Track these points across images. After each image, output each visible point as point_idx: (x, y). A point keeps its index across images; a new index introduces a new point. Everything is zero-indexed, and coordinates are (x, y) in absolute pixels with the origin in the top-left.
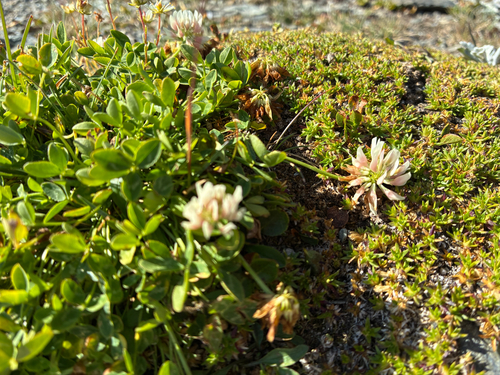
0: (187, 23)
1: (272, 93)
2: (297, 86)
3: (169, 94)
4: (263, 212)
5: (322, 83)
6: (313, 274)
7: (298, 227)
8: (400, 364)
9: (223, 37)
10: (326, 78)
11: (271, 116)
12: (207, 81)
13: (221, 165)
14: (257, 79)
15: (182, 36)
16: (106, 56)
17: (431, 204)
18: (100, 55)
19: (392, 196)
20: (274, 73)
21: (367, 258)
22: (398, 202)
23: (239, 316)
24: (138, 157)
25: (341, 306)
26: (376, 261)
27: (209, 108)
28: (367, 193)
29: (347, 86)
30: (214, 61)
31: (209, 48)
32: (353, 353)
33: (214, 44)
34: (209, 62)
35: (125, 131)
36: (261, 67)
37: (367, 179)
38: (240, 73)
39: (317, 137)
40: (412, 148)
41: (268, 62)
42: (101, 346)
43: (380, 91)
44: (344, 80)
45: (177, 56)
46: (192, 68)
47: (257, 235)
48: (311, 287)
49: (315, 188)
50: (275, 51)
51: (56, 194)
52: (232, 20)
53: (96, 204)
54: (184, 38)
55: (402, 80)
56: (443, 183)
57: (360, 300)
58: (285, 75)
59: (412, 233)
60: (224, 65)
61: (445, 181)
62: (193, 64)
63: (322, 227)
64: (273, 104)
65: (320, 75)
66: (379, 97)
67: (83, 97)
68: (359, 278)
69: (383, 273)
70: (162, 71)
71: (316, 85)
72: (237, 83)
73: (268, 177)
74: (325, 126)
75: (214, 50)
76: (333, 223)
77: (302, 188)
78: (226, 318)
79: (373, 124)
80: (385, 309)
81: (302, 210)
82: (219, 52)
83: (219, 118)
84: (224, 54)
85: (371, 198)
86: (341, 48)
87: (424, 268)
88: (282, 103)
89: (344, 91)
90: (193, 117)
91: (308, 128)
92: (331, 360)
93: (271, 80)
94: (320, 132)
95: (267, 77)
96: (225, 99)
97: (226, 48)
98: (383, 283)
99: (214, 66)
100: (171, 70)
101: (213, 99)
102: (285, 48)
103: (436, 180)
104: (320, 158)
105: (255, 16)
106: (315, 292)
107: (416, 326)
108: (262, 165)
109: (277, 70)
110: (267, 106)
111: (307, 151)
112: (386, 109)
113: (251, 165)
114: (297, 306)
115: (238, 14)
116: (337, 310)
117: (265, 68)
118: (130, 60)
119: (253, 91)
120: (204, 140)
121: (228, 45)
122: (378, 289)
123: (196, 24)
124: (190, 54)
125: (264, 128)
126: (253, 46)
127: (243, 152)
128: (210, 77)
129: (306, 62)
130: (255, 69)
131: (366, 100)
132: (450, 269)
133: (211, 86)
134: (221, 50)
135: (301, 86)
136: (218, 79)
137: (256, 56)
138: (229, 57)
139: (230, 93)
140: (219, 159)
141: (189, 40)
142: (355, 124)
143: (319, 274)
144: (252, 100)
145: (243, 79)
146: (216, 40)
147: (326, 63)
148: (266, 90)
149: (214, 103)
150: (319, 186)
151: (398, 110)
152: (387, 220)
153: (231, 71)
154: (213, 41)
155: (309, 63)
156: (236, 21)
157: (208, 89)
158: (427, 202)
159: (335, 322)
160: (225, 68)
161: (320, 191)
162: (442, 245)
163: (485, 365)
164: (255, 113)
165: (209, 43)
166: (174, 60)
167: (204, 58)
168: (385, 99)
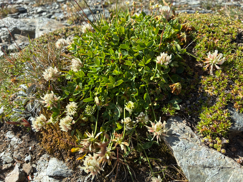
0: (165, 10)
1: (187, 34)
2: (197, 33)
3: (157, 31)
4: (177, 66)
5: (205, 33)
6: (188, 85)
7: (187, 73)
8: (207, 109)
9: (176, 15)
10: (207, 31)
11: (186, 41)
12: (168, 29)
13: (167, 51)
14: (184, 30)
15: (162, 14)
16: (139, 19)
17: (230, 71)
18: (137, 19)
19: (218, 67)
20: (190, 28)
21: (205, 83)
22: (219, 70)
23: (165, 89)
24: (148, 45)
25: (194, 94)
26: (207, 84)
27: (167, 36)
28: (210, 66)
29: (214, 34)
30: (171, 23)
31: (171, 19)
32: (195, 106)
33: (173, 17)
34: (169, 23)
35: (144, 40)
36: (186, 26)
37: (210, 62)
38: (179, 27)
39: (199, 49)
40: (230, 55)
41: (188, 25)
42: (131, 90)
43: (225, 37)
44: (213, 32)
45: (160, 21)
46: (164, 25)
47: (174, 72)
48: (187, 88)
49: (195, 64)
50: (193, 21)
51: (125, 53)
52: (183, 6)
53: (135, 57)
54: (163, 15)
55: (235, 34)
56: (237, 67)
57: (200, 94)
58: (193, 29)
59: (221, 78)
60: (174, 25)
61: (238, 66)
62: (165, 24)
63: (194, 74)
64: (187, 38)
65: (206, 30)
66: (224, 39)
67: (133, 30)
68: (201, 88)
69: (209, 87)
70: (154, 25)
71: (203, 33)
72: (177, 30)
73: (180, 57)
74: (202, 46)
75: (172, 20)
76: (198, 74)
77: (191, 63)
78: (162, 88)
79: (218, 47)
80: (207, 96)
81: (189, 68)
82: (173, 20)
83: (169, 40)
84: (175, 21)
85: (211, 67)
86: (217, 22)
87: (222, 88)
88: (191, 38)
89: (212, 36)
90: (162, 38)
91: (197, 46)
92: (188, 107)
93: (188, 30)
94: (200, 48)
95: (187, 29)
96: (172, 35)
97: (176, 19)
98: (208, 90)
99: (171, 25)
100: (157, 25)
101: (169, 34)
102: (196, 21)
103: (235, 66)
104: (198, 55)
105: (194, 5)
106: (188, 89)
107: (214, 101)
108: (179, 53)
109: (191, 27)
110: (185, 38)
111: (195, 53)
112: (226, 43)
113: (176, 53)
114: (181, 87)
115: (187, 4)
116: (193, 95)
117: (187, 27)
118: (146, 21)
119: (181, 33)
120: (164, 45)
121: (177, 18)
122: (206, 91)
123: (168, 11)
124: (164, 21)
125: (182, 44)
126: (186, 19)
127: (174, 48)
128: (169, 28)
129: (202, 26)
130: (184, 27)
131: (219, 40)
132: (231, 90)
133: (169, 30)
134: (174, 20)
135: (198, 33)
136: (171, 29)
137: (186, 22)
138: (176, 22)
139: (174, 33)
140: (167, 49)
141: (164, 15)
142: (212, 46)
143: (190, 85)
144: (181, 36)
145: (179, 29)
146: (174, 16)
147: (209, 26)
148: (186, 33)
149: (169, 35)
150: (197, 64)
151: (230, 44)
152: (214, 74)
153: (176, 27)
154: (172, 16)
155: (203, 26)
156: (185, 7)
157: (168, 31)
158: (229, 71)
159: (192, 98)
160: (174, 26)
161: (197, 65)
162: (230, 83)
163: (233, 114)
164: (181, 40)
165: (171, 17)
166: (159, 22)
167: (168, 22)
168: (226, 40)
